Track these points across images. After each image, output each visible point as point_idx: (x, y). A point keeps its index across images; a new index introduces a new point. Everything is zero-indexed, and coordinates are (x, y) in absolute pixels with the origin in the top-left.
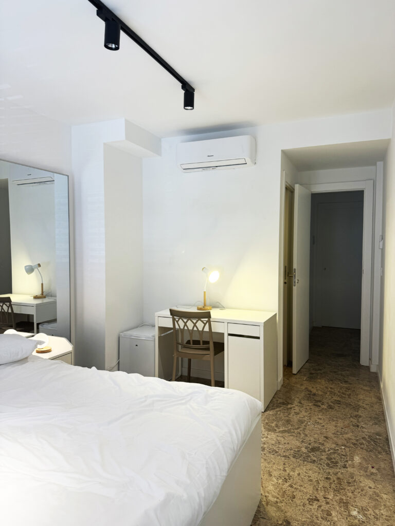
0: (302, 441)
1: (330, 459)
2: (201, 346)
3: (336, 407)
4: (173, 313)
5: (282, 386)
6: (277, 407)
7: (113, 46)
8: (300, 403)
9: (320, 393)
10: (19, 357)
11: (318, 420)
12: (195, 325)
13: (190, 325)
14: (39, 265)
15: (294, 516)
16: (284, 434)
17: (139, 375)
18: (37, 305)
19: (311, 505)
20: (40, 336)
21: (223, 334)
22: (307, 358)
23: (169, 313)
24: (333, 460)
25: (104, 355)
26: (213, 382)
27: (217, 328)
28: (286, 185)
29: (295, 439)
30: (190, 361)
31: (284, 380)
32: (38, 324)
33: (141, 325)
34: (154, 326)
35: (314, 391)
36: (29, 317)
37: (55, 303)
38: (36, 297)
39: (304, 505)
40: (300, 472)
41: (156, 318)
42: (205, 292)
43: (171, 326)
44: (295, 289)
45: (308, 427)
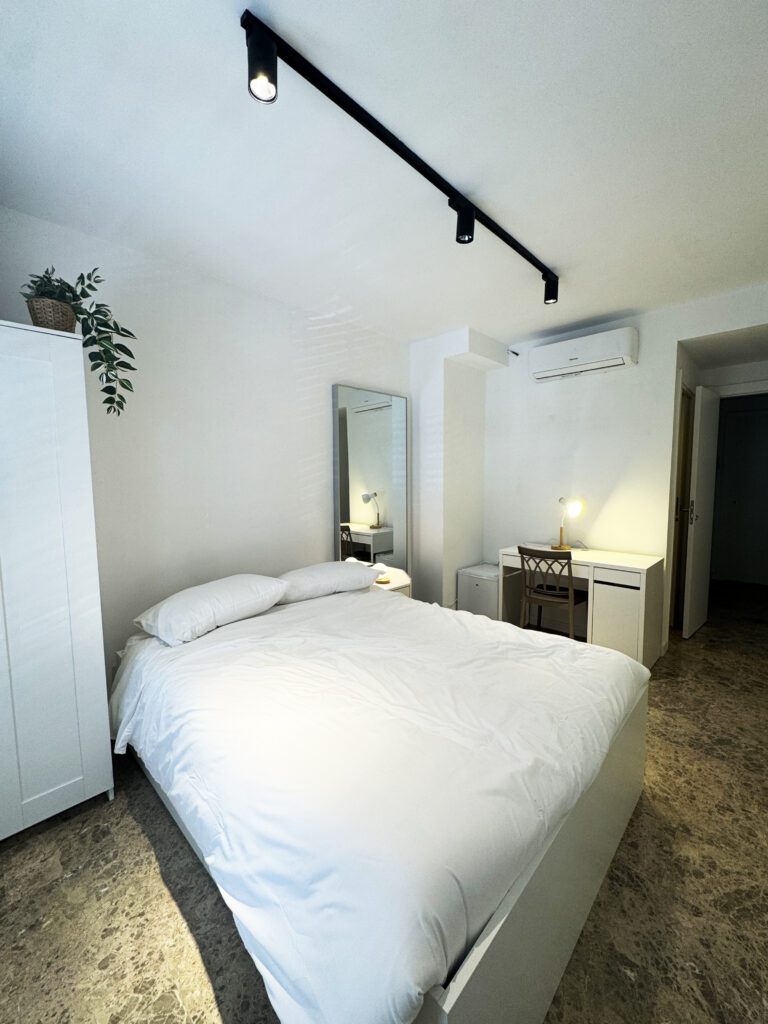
0: (703, 728)
1: (750, 759)
2: (557, 592)
3: (756, 690)
4: (522, 551)
5: (668, 651)
6: (661, 677)
7: (467, 238)
8: (696, 677)
9: (727, 668)
10: (363, 585)
11: (727, 705)
12: (550, 566)
13: (544, 566)
14: (375, 494)
15: (694, 822)
16: (674, 714)
17: (485, 617)
18: (374, 536)
19: (722, 814)
20: (379, 566)
21: (587, 581)
22: (704, 619)
23: (517, 551)
24: (754, 762)
25: (442, 593)
26: (571, 634)
27: (579, 573)
28: (683, 390)
29: (691, 722)
30: (540, 608)
31: (670, 645)
32: (375, 555)
33: (481, 562)
34: (498, 565)
35: (717, 664)
36: (366, 547)
37: (391, 533)
38: (372, 527)
39: (710, 812)
40: (702, 767)
41: (501, 556)
42: (561, 529)
43: (520, 567)
44: (691, 528)
45: (710, 710)
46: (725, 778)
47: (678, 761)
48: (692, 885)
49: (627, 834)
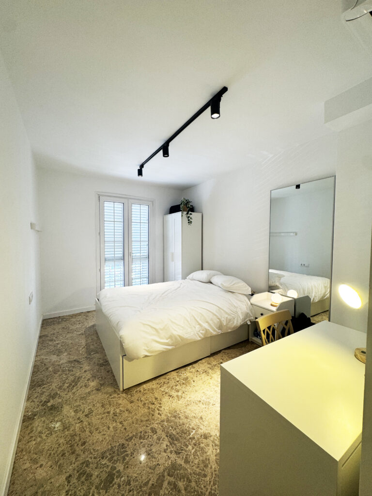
15: (97, 395)
19: (89, 409)
39: (94, 406)
40: (109, 432)
47: (121, 422)
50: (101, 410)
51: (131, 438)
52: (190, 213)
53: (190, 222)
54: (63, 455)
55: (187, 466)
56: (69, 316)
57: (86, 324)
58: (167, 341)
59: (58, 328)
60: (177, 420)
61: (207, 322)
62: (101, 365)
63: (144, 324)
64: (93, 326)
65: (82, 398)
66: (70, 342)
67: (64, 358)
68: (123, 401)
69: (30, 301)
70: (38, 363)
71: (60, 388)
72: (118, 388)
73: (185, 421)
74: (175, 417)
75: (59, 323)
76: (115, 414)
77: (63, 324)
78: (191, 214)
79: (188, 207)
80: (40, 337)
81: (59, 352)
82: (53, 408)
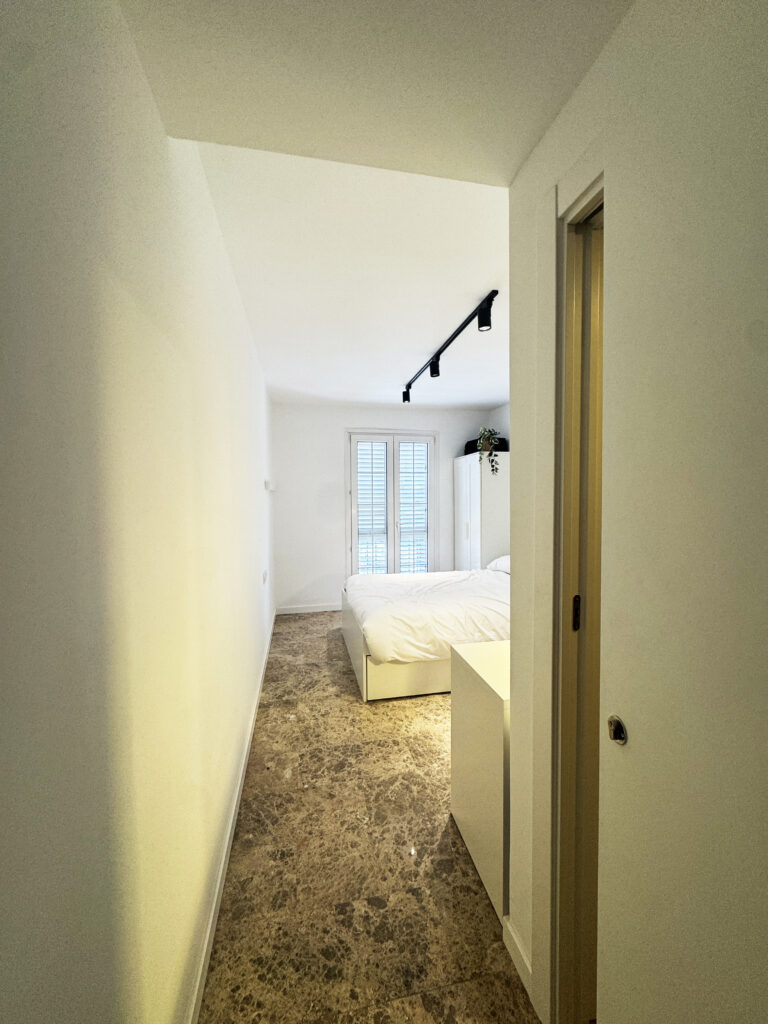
0: (360, 773)
1: (319, 760)
15: (336, 701)
16: (389, 776)
19: (326, 711)
40: (345, 733)
46: (330, 734)
47: (359, 729)
48: (328, 681)
49: (356, 683)
50: (338, 714)
51: (368, 743)
52: (494, 453)
53: (495, 470)
54: (297, 739)
55: (427, 778)
56: (308, 614)
57: (329, 625)
58: (428, 647)
59: (294, 626)
60: (428, 741)
61: (494, 630)
62: (344, 673)
63: (395, 618)
64: (339, 629)
65: (319, 700)
66: (309, 643)
67: (301, 660)
68: (365, 711)
69: (264, 580)
70: (272, 660)
71: (296, 687)
72: (362, 698)
73: (437, 743)
74: (426, 737)
75: (295, 621)
76: (353, 720)
77: (301, 623)
78: (496, 455)
79: (491, 444)
80: (274, 634)
81: (295, 653)
82: (287, 702)
